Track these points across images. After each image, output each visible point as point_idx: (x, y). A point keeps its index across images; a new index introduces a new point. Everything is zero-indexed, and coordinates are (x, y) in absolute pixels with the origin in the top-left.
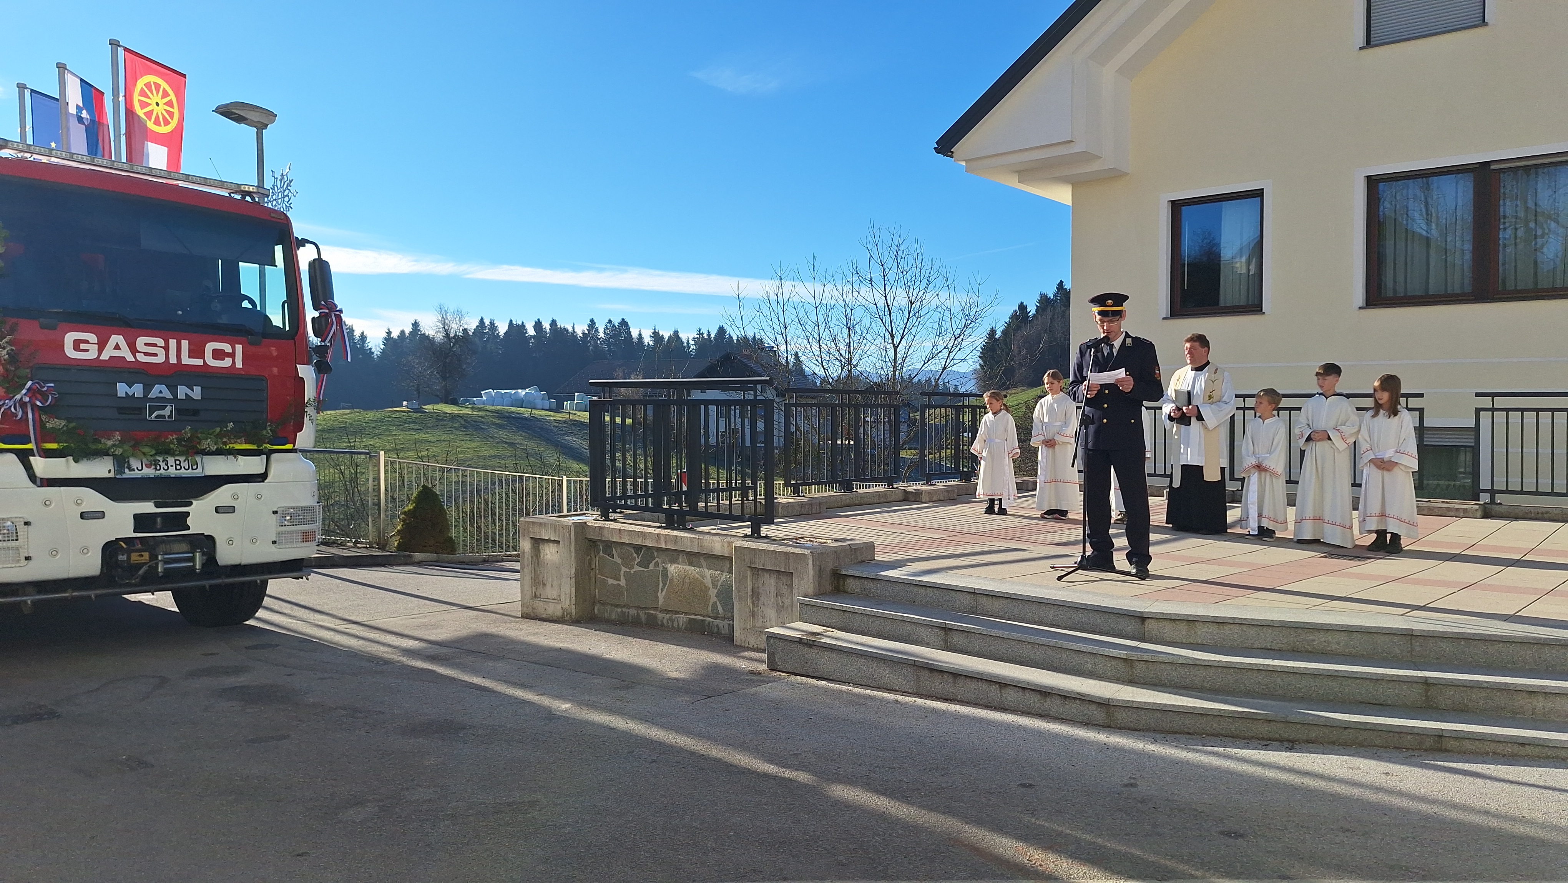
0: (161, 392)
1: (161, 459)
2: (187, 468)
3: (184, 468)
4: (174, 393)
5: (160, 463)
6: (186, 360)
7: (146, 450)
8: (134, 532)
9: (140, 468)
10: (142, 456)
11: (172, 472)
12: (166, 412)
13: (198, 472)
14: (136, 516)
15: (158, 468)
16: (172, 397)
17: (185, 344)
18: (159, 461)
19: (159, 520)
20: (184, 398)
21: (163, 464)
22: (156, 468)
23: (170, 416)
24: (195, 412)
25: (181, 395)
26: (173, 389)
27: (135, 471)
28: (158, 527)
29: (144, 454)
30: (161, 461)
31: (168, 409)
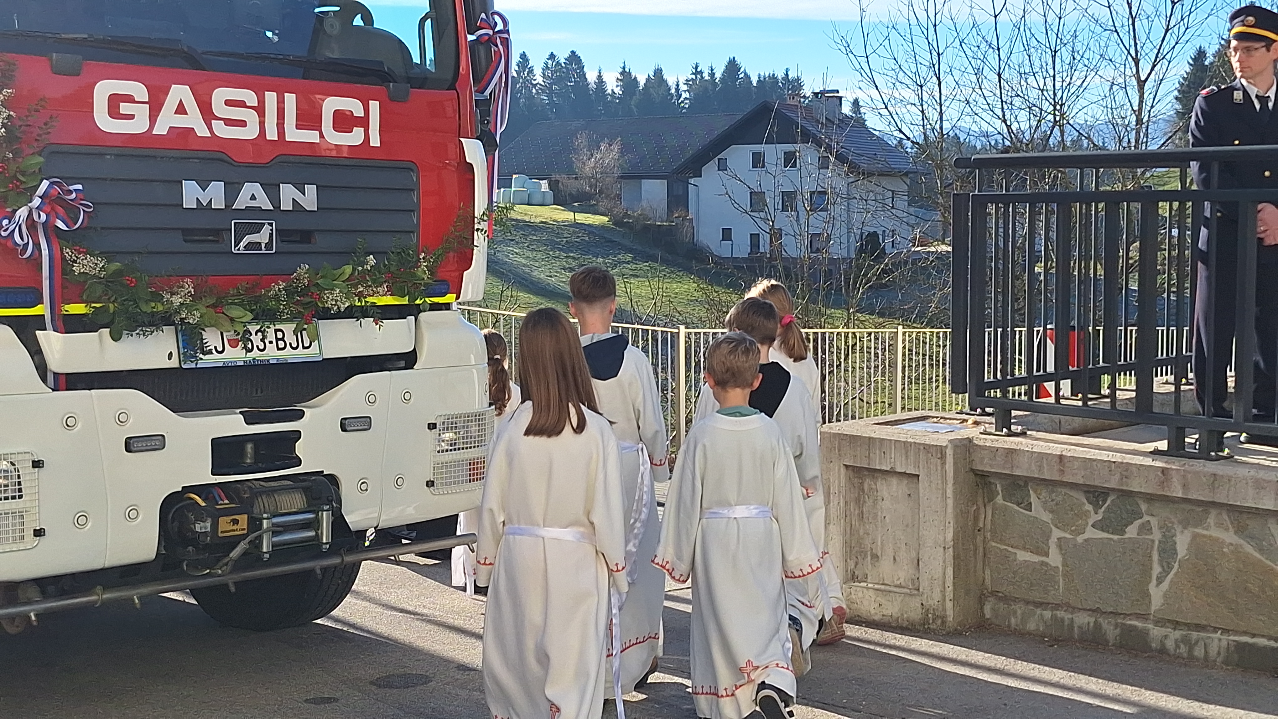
0: (253, 198)
1: (253, 328)
2: (294, 345)
3: (290, 344)
4: (275, 198)
5: (251, 338)
6: (293, 134)
7: (236, 312)
8: (213, 474)
9: (220, 349)
10: (227, 324)
11: (272, 354)
12: (262, 237)
13: (312, 353)
14: (217, 443)
15: (250, 346)
16: (272, 208)
17: (290, 99)
18: (251, 334)
19: (249, 447)
20: (291, 209)
21: (256, 339)
22: (245, 347)
23: (269, 246)
24: (306, 236)
25: (286, 205)
26: (272, 191)
27: (212, 353)
28: (248, 461)
29: (232, 320)
30: (253, 333)
31: (266, 230)
